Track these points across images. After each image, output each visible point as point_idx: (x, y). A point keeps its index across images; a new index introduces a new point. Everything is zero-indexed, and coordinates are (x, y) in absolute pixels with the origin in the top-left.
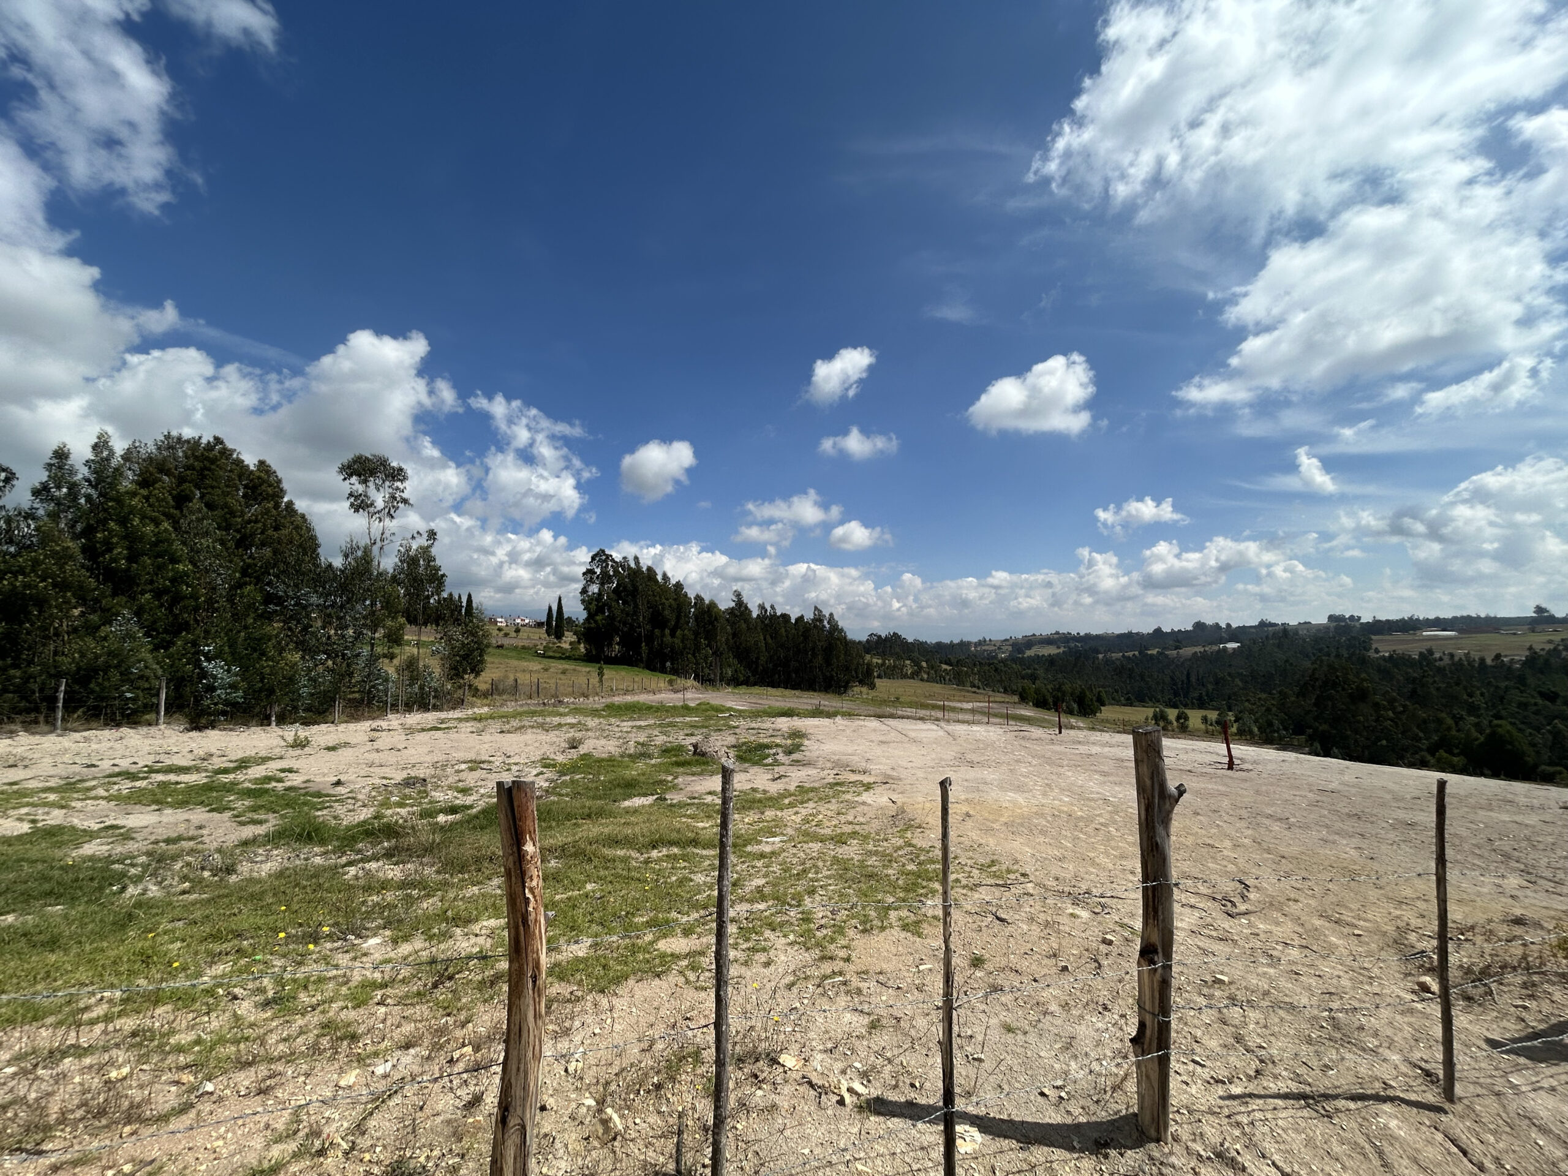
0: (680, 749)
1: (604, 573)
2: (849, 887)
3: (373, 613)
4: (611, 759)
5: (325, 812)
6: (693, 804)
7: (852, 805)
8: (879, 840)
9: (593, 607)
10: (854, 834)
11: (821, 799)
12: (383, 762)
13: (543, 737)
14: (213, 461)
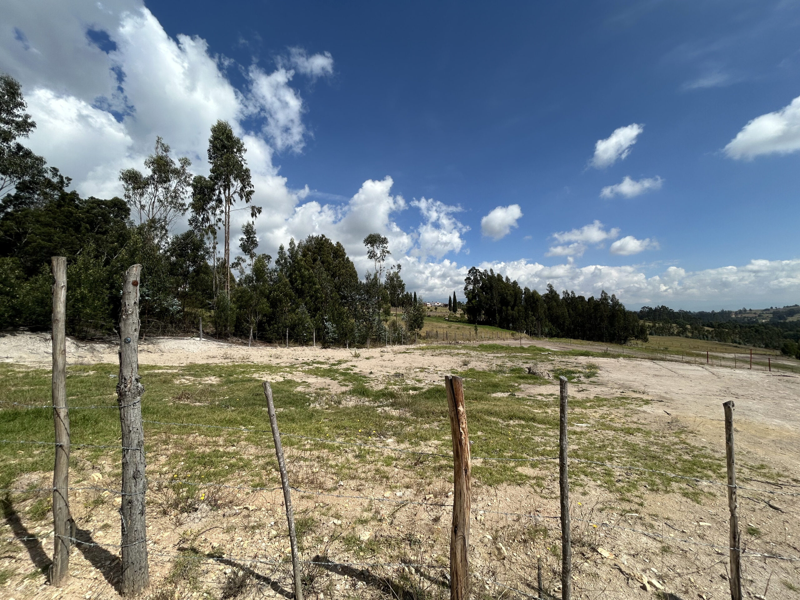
0: (520, 370)
1: (475, 279)
2: (638, 461)
3: (379, 302)
4: (484, 372)
5: (368, 384)
6: (530, 399)
7: (636, 412)
8: (658, 436)
9: (470, 296)
10: (639, 430)
11: (612, 406)
12: (386, 365)
13: (451, 359)
14: (322, 244)
